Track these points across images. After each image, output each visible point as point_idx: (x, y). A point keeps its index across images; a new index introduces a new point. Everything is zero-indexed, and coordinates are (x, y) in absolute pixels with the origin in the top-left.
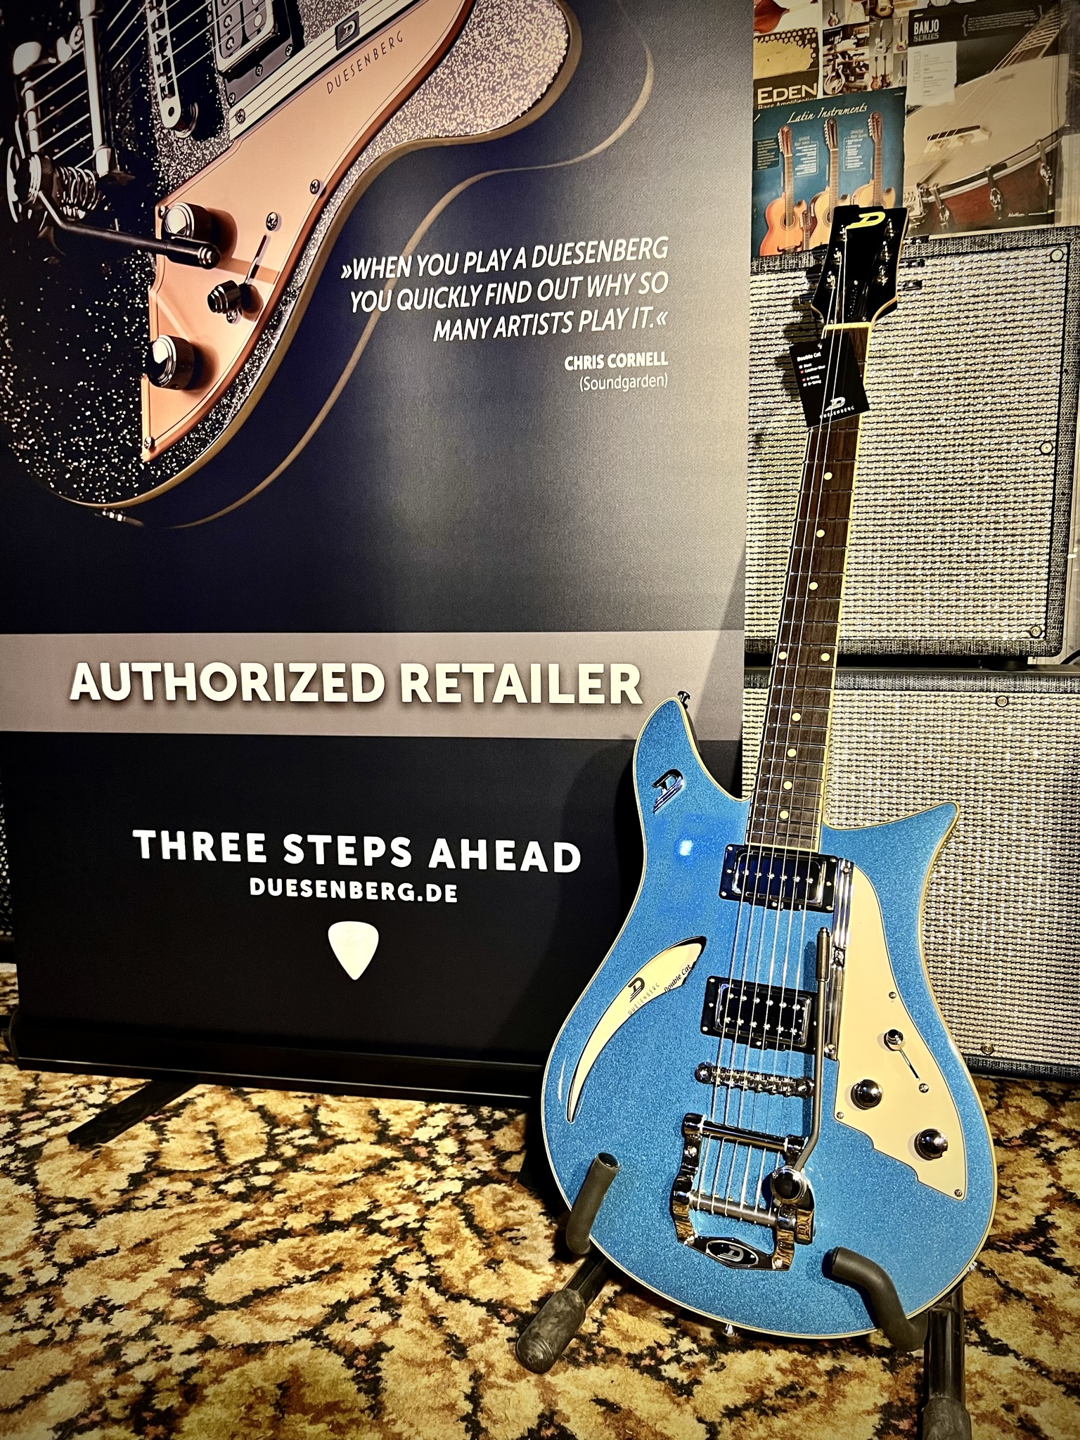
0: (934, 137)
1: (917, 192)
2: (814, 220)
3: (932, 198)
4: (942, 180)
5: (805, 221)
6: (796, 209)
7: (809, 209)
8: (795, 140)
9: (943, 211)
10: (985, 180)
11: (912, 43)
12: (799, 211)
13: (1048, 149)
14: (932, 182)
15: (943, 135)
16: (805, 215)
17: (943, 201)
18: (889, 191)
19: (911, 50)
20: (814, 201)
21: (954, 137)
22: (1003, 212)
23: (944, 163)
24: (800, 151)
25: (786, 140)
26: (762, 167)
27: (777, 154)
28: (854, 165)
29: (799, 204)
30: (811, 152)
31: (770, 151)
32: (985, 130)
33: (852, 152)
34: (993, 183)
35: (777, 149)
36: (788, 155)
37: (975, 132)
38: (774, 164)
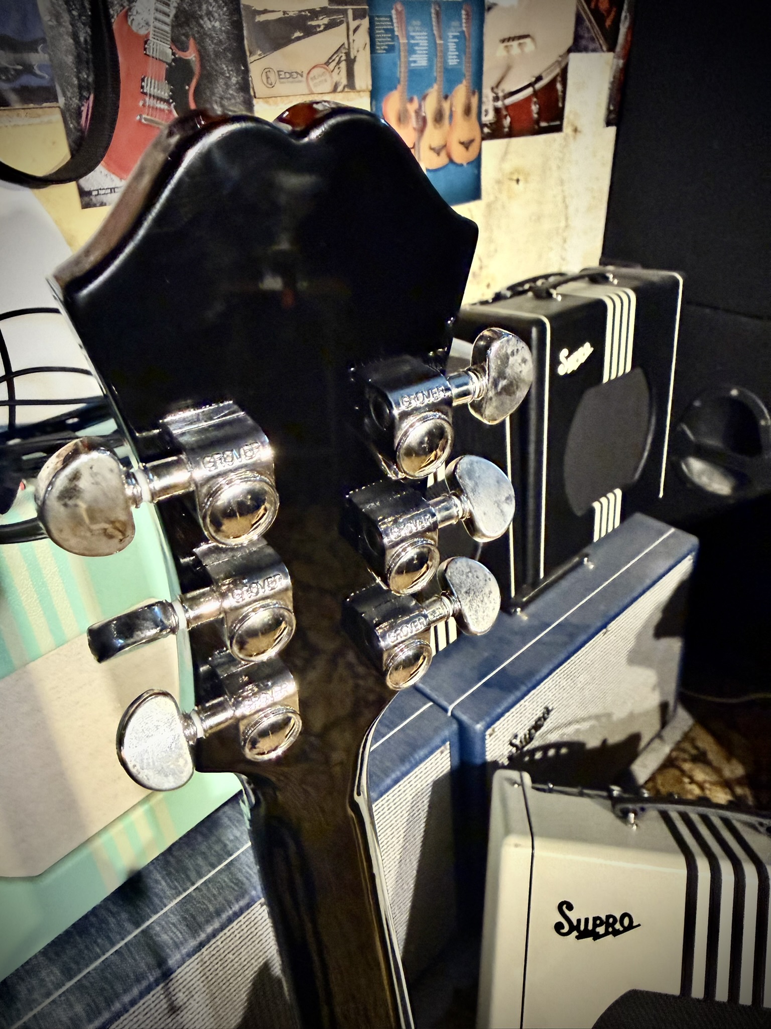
0: (503, 41)
1: (491, 95)
2: (424, 120)
3: (499, 104)
5: (417, 121)
6: (409, 106)
7: (420, 106)
8: (408, 23)
9: (506, 117)
10: (530, 91)
12: (412, 108)
13: (563, 65)
14: (502, 86)
15: (509, 39)
16: (418, 112)
17: (507, 108)
18: (474, 93)
20: (424, 98)
21: (515, 44)
22: (537, 122)
23: (509, 68)
24: (413, 38)
25: (400, 21)
26: (380, 50)
27: (394, 38)
28: (452, 61)
29: (411, 100)
30: (421, 39)
31: (387, 31)
32: (533, 39)
33: (452, 46)
34: (535, 93)
35: (392, 31)
36: (403, 41)
37: (528, 40)
38: (391, 49)
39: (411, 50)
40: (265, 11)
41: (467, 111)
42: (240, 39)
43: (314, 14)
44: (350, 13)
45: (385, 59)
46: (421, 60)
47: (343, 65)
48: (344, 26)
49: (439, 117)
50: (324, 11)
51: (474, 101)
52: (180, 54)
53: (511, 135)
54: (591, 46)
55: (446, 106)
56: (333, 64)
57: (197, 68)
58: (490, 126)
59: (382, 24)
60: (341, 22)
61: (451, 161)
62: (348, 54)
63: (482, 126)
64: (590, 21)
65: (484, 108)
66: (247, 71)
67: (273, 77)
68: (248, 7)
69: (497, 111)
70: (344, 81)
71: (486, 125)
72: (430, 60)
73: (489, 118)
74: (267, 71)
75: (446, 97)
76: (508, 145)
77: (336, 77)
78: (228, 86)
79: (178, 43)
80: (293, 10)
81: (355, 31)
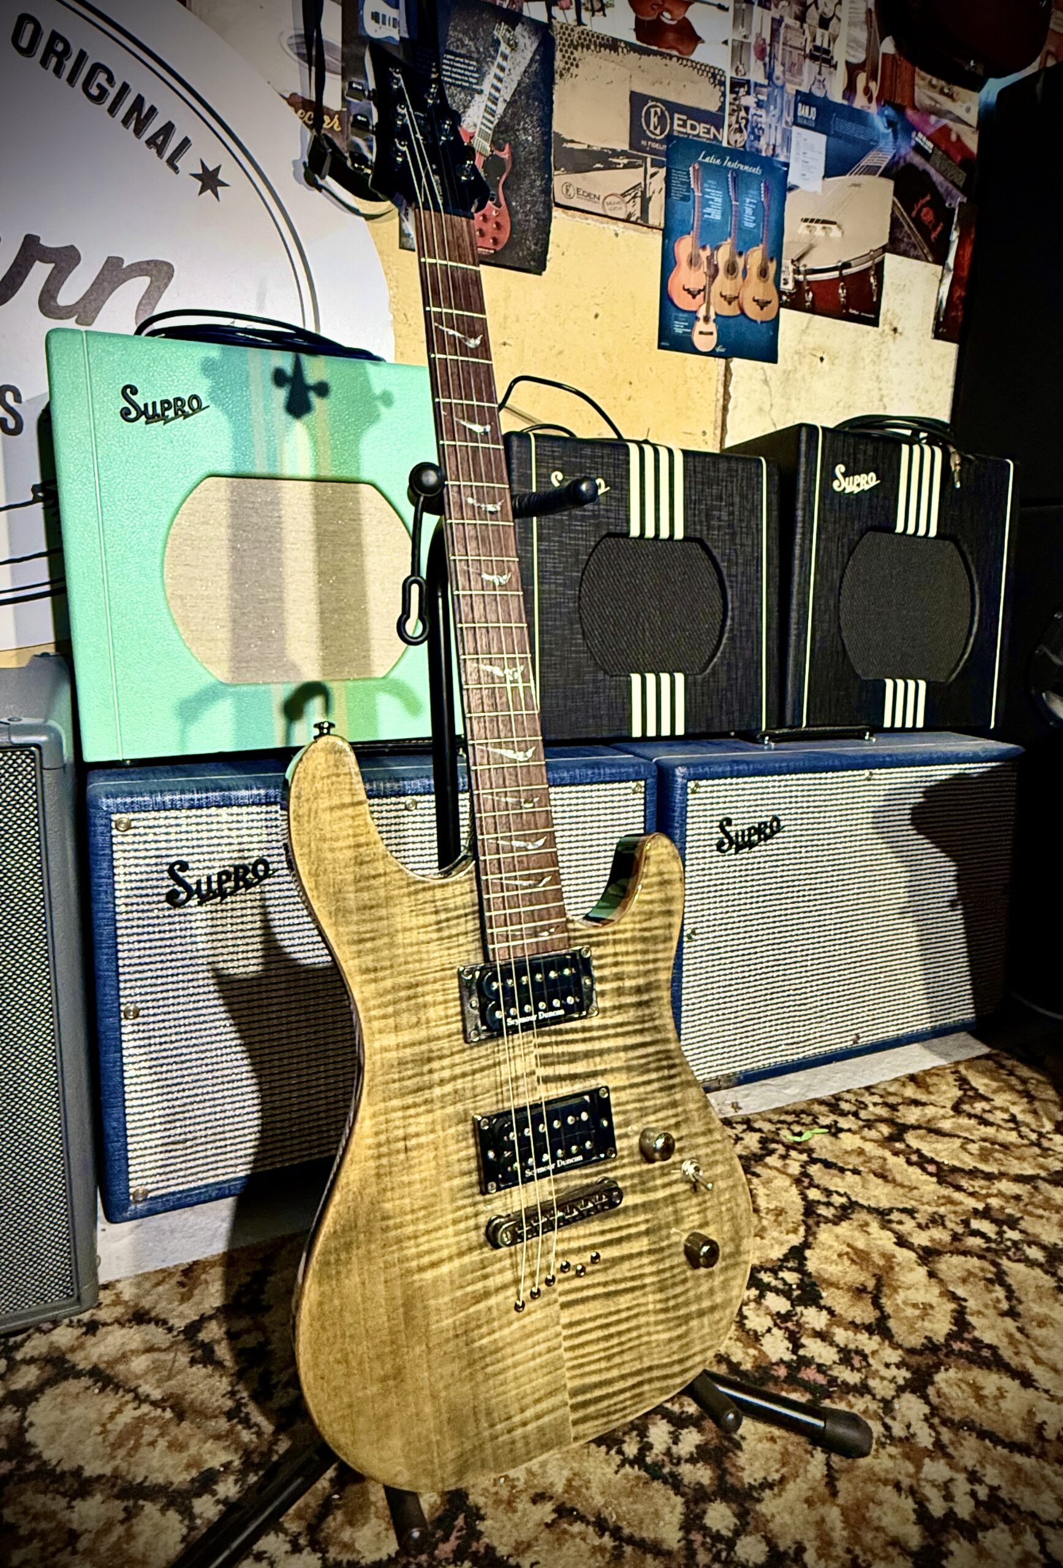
0: (806, 220)
1: (791, 268)
2: (717, 267)
3: (801, 277)
4: (810, 263)
5: (709, 267)
6: (701, 252)
7: (712, 255)
8: (704, 181)
9: (807, 291)
10: (836, 274)
11: (795, 123)
12: (704, 254)
13: (877, 260)
14: (803, 262)
15: (812, 221)
16: (710, 259)
17: (809, 283)
18: (771, 259)
19: (795, 129)
20: (717, 248)
21: (819, 226)
22: (846, 306)
23: (811, 247)
24: (708, 194)
25: (697, 178)
26: (675, 197)
27: (689, 189)
28: (749, 224)
29: (704, 248)
30: (717, 198)
31: (682, 183)
32: (840, 227)
33: (749, 211)
34: (842, 278)
35: (689, 184)
36: (698, 194)
37: (833, 227)
38: (685, 199)
39: (705, 203)
40: (572, 141)
41: (763, 273)
42: (548, 154)
43: (616, 154)
44: (649, 161)
45: (680, 206)
46: (715, 214)
47: (638, 200)
48: (642, 169)
49: (731, 269)
50: (623, 153)
51: (772, 267)
52: (496, 152)
53: (813, 310)
54: (912, 252)
55: (740, 262)
56: (628, 198)
57: (509, 167)
58: (790, 295)
59: (678, 178)
60: (640, 166)
61: (743, 313)
62: (644, 193)
63: (781, 293)
64: (908, 226)
65: (783, 276)
66: (550, 179)
67: (571, 191)
68: (556, 134)
69: (797, 283)
70: (638, 214)
71: (784, 293)
72: (723, 215)
73: (790, 287)
74: (568, 186)
75: (740, 254)
76: (810, 320)
77: (630, 209)
78: (532, 187)
79: (496, 144)
80: (597, 146)
81: (652, 175)
